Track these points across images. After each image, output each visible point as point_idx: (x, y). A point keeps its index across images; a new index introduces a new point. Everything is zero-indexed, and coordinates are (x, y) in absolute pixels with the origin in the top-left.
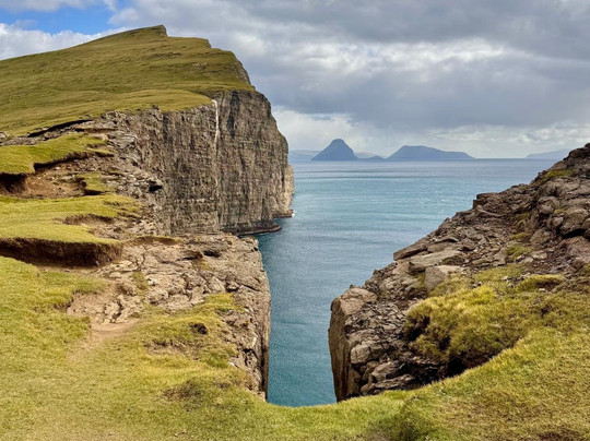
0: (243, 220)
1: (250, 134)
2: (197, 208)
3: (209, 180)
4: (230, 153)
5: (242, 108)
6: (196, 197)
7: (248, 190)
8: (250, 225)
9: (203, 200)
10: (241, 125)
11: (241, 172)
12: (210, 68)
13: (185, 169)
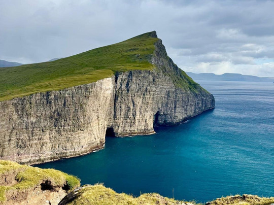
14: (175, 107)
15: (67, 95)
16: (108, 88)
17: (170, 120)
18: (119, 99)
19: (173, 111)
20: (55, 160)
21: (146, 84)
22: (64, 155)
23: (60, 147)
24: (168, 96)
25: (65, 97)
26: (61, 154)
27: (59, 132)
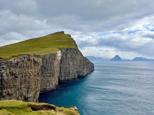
0: (68, 78)
1: (71, 58)
2: (47, 76)
3: (51, 70)
4: (65, 62)
5: (69, 52)
6: (47, 74)
7: (70, 71)
8: (70, 79)
9: (49, 74)
10: (69, 56)
11: (68, 67)
12: (66, 42)
13: (44, 68)
14: (84, 68)
15: (47, 58)
16: (59, 56)
17: (82, 74)
18: (62, 62)
19: (83, 69)
20: (42, 92)
21: (74, 55)
22: (46, 90)
23: (44, 85)
24: (81, 62)
25: (47, 59)
26: (44, 89)
27: (44, 77)
